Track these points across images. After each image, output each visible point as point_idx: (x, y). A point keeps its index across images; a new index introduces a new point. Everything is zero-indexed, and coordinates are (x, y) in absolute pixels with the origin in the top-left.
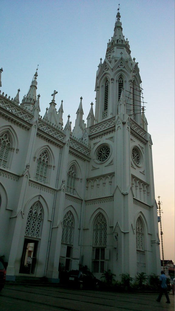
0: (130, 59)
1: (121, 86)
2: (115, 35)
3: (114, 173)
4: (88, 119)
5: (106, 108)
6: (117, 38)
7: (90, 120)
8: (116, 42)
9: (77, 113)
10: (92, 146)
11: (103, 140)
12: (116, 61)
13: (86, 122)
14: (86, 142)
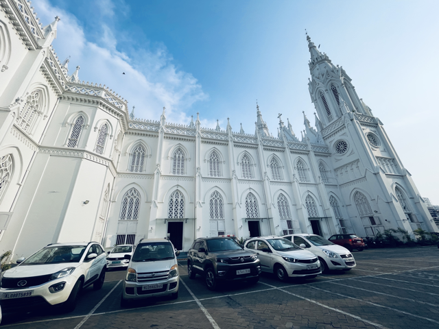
0: (335, 68)
1: (335, 92)
2: (312, 55)
3: (358, 160)
4: (316, 125)
5: (329, 113)
6: (315, 57)
7: (318, 126)
8: (316, 61)
9: (305, 123)
10: (329, 144)
11: (337, 137)
12: (323, 75)
13: (315, 128)
14: (322, 142)
